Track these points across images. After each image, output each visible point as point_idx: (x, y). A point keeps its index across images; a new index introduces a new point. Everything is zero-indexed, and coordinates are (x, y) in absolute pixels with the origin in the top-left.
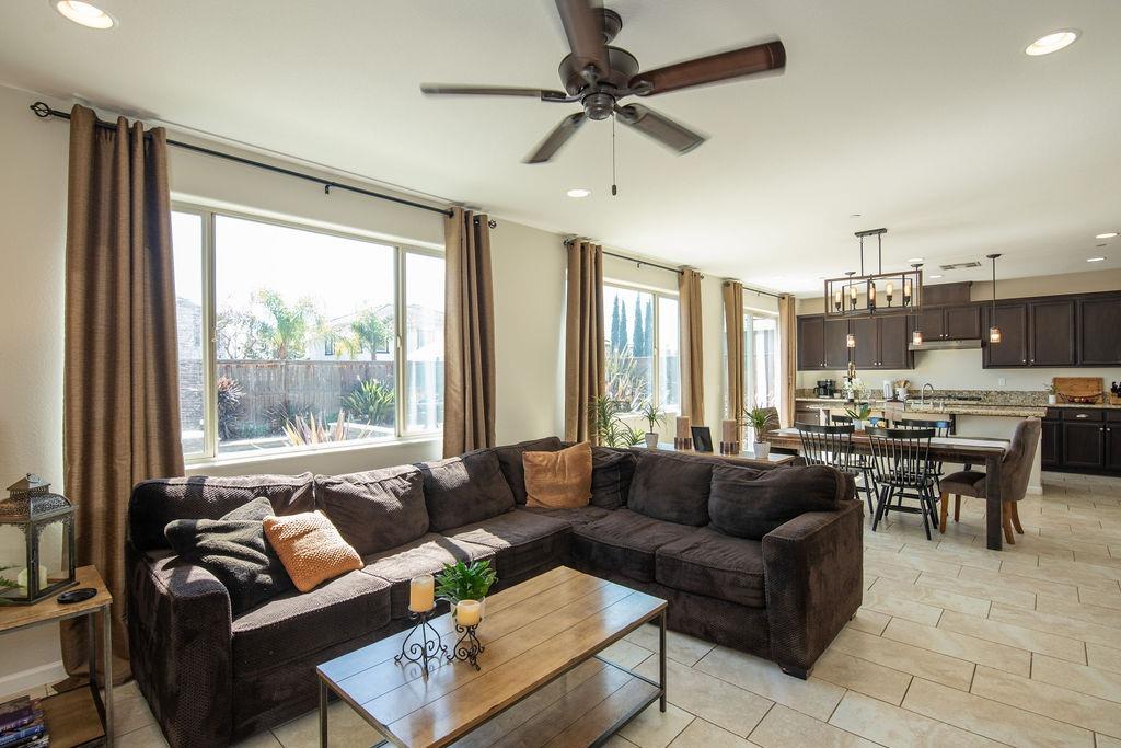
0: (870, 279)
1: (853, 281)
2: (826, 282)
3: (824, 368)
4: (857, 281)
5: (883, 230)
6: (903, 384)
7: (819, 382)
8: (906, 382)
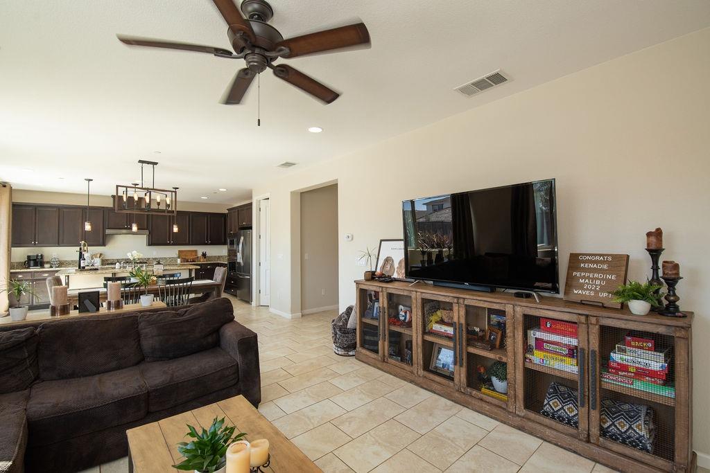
0: (149, 190)
1: (137, 190)
2: (117, 186)
3: (35, 245)
4: (139, 190)
5: (156, 164)
6: (98, 256)
7: (29, 257)
8: (101, 255)
